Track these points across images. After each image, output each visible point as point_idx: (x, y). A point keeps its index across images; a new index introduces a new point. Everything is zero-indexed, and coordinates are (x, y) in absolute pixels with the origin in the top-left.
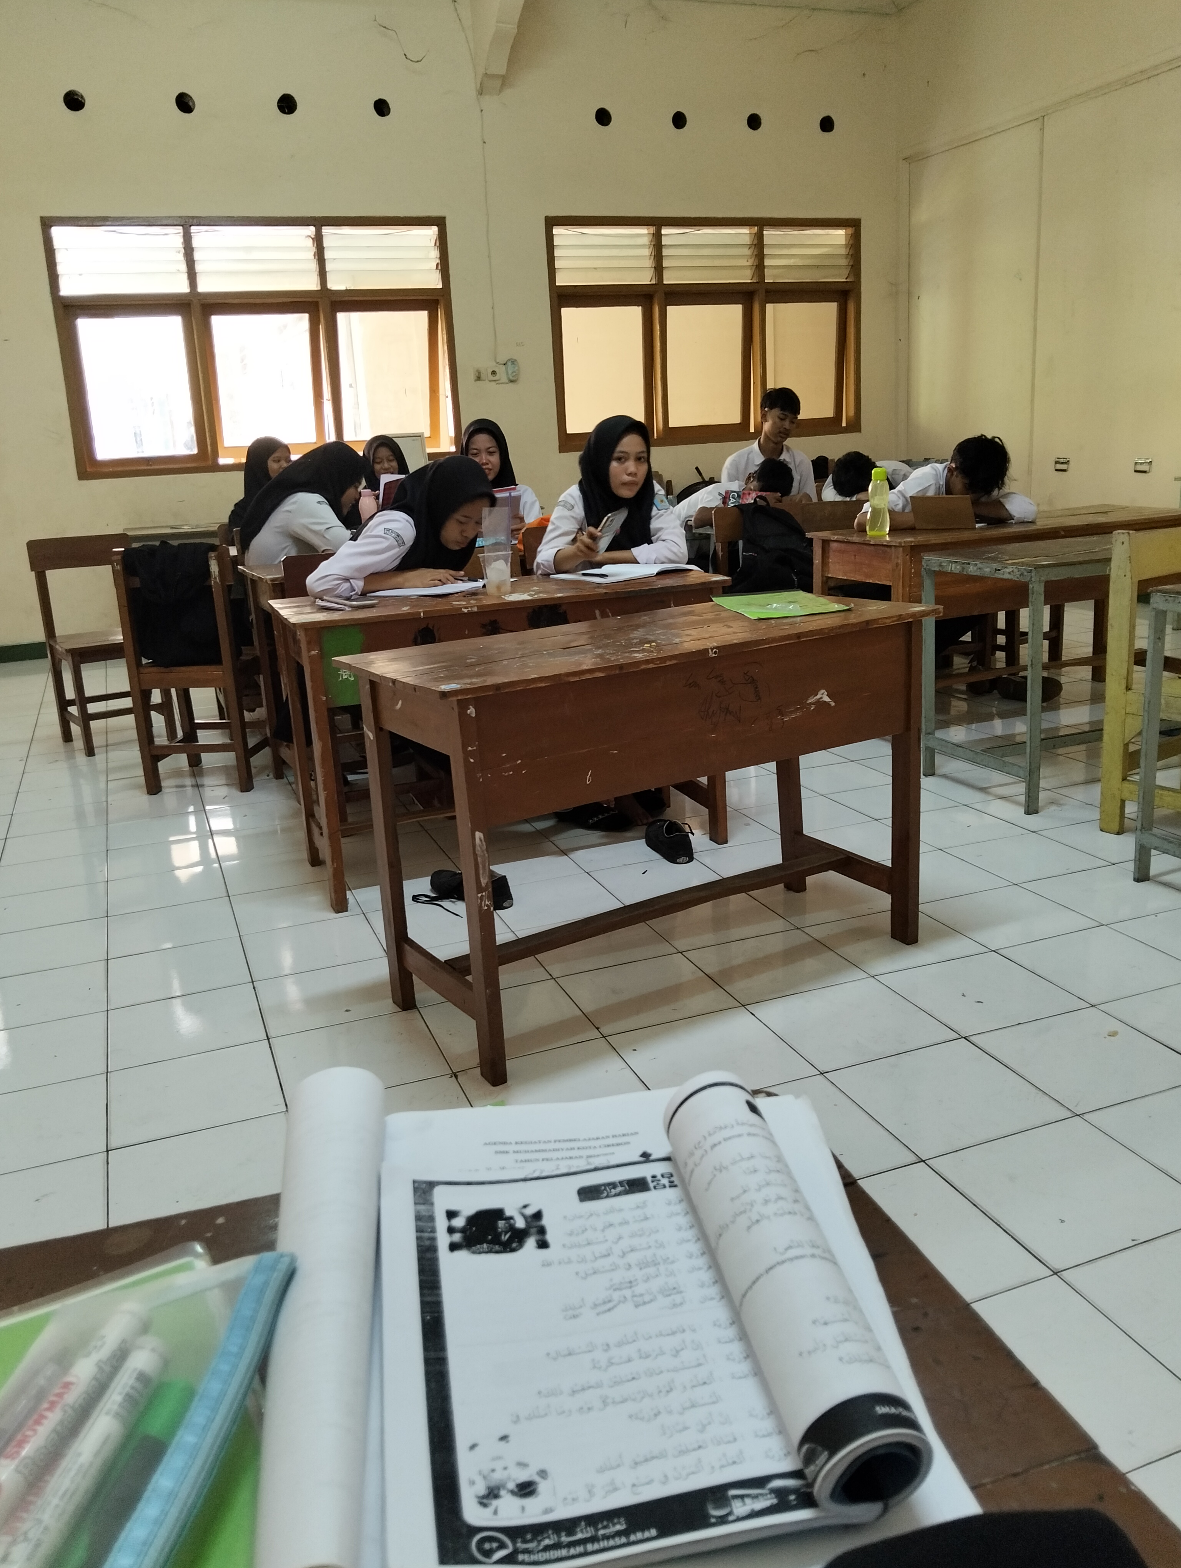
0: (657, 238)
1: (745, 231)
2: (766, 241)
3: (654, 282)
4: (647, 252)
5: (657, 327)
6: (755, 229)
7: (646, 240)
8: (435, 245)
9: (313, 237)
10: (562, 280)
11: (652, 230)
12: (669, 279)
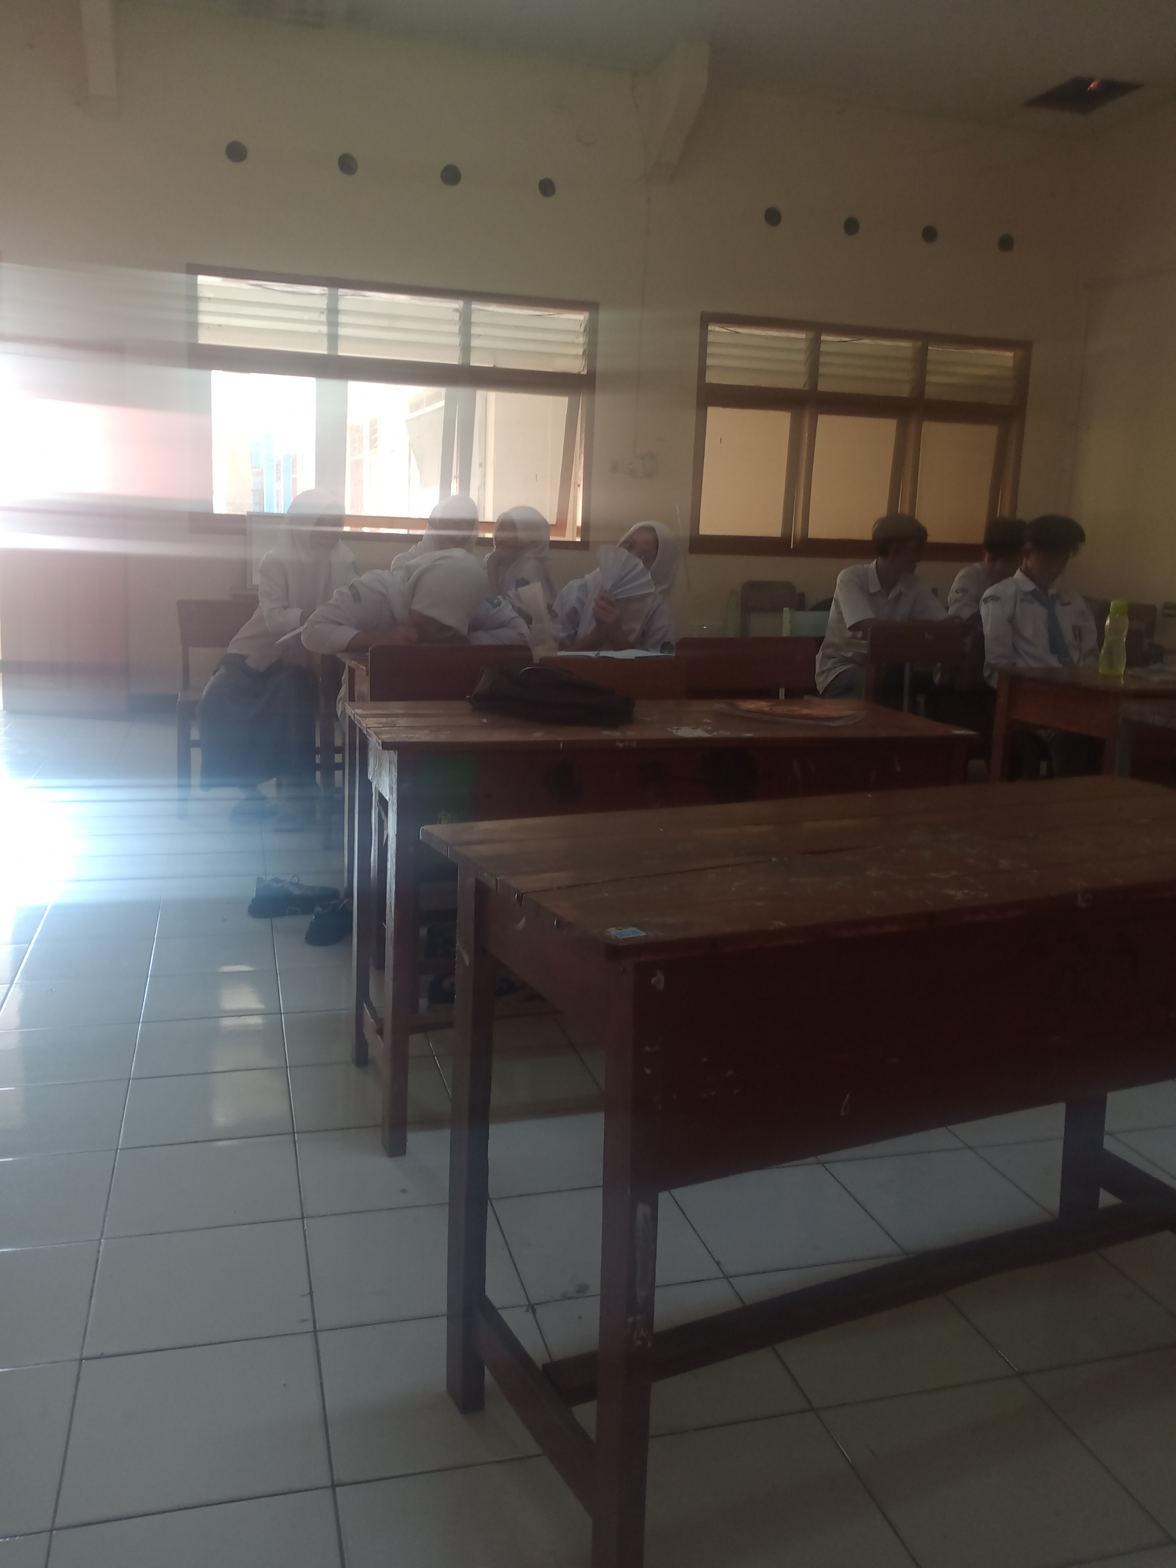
0: (816, 343)
1: (905, 344)
2: (931, 356)
3: (807, 388)
4: (802, 357)
5: (806, 435)
6: (919, 344)
7: (803, 345)
8: (585, 330)
9: (461, 311)
10: (711, 378)
11: (811, 335)
12: (824, 386)
